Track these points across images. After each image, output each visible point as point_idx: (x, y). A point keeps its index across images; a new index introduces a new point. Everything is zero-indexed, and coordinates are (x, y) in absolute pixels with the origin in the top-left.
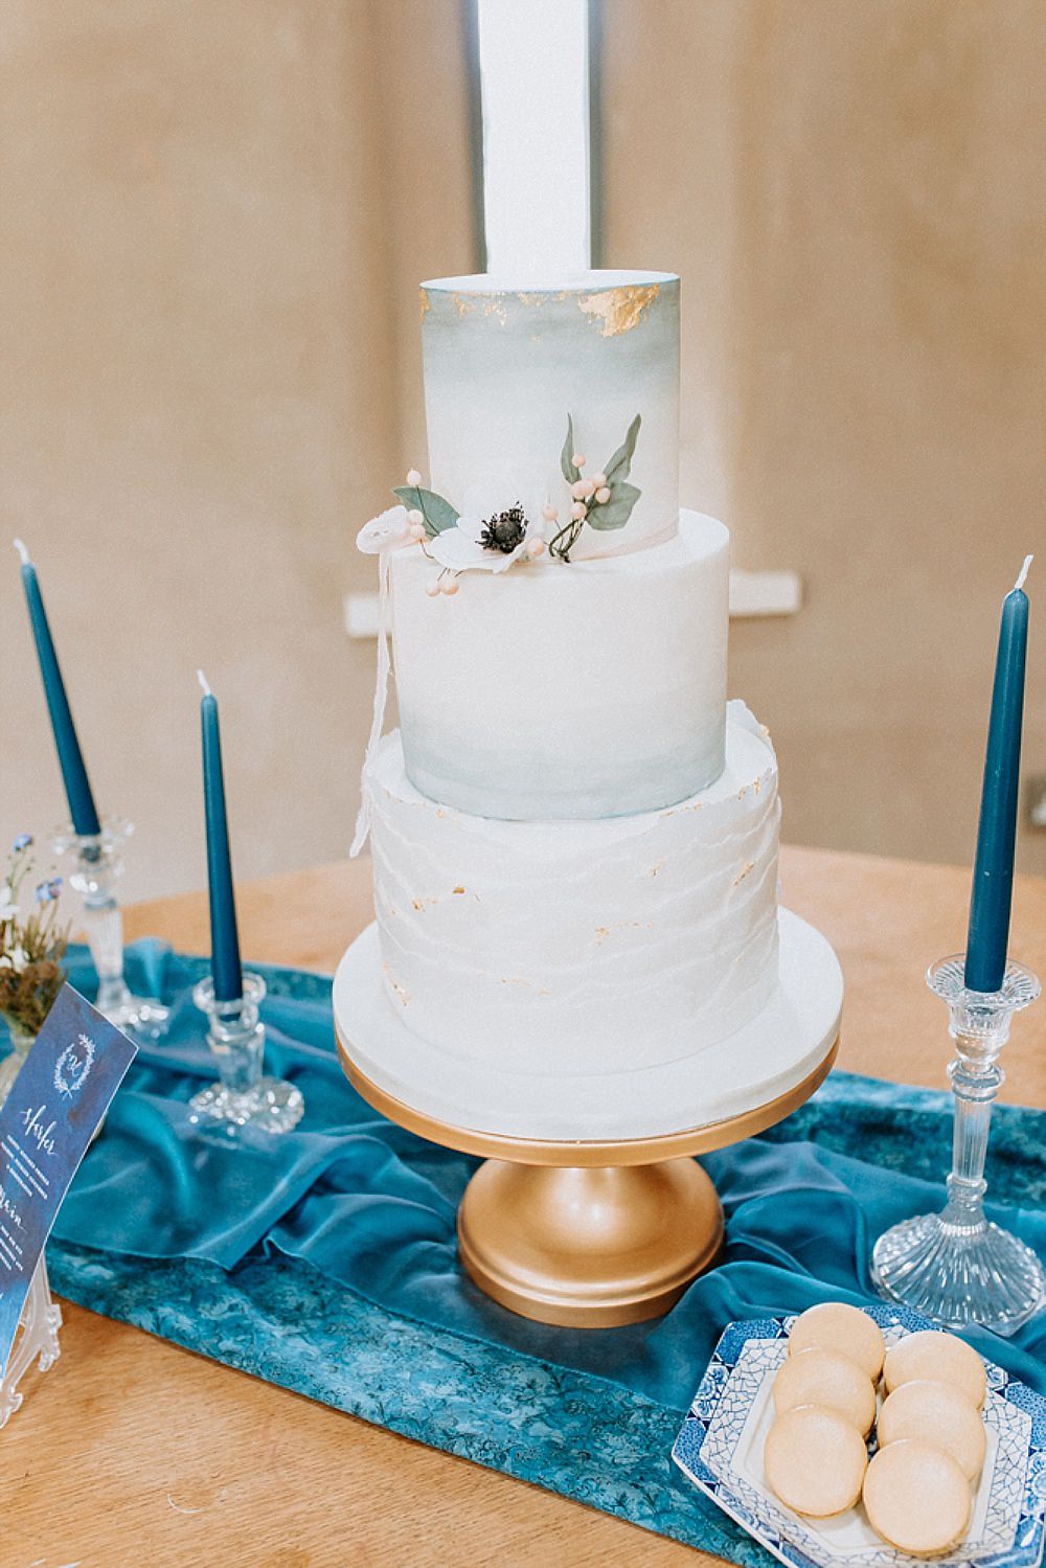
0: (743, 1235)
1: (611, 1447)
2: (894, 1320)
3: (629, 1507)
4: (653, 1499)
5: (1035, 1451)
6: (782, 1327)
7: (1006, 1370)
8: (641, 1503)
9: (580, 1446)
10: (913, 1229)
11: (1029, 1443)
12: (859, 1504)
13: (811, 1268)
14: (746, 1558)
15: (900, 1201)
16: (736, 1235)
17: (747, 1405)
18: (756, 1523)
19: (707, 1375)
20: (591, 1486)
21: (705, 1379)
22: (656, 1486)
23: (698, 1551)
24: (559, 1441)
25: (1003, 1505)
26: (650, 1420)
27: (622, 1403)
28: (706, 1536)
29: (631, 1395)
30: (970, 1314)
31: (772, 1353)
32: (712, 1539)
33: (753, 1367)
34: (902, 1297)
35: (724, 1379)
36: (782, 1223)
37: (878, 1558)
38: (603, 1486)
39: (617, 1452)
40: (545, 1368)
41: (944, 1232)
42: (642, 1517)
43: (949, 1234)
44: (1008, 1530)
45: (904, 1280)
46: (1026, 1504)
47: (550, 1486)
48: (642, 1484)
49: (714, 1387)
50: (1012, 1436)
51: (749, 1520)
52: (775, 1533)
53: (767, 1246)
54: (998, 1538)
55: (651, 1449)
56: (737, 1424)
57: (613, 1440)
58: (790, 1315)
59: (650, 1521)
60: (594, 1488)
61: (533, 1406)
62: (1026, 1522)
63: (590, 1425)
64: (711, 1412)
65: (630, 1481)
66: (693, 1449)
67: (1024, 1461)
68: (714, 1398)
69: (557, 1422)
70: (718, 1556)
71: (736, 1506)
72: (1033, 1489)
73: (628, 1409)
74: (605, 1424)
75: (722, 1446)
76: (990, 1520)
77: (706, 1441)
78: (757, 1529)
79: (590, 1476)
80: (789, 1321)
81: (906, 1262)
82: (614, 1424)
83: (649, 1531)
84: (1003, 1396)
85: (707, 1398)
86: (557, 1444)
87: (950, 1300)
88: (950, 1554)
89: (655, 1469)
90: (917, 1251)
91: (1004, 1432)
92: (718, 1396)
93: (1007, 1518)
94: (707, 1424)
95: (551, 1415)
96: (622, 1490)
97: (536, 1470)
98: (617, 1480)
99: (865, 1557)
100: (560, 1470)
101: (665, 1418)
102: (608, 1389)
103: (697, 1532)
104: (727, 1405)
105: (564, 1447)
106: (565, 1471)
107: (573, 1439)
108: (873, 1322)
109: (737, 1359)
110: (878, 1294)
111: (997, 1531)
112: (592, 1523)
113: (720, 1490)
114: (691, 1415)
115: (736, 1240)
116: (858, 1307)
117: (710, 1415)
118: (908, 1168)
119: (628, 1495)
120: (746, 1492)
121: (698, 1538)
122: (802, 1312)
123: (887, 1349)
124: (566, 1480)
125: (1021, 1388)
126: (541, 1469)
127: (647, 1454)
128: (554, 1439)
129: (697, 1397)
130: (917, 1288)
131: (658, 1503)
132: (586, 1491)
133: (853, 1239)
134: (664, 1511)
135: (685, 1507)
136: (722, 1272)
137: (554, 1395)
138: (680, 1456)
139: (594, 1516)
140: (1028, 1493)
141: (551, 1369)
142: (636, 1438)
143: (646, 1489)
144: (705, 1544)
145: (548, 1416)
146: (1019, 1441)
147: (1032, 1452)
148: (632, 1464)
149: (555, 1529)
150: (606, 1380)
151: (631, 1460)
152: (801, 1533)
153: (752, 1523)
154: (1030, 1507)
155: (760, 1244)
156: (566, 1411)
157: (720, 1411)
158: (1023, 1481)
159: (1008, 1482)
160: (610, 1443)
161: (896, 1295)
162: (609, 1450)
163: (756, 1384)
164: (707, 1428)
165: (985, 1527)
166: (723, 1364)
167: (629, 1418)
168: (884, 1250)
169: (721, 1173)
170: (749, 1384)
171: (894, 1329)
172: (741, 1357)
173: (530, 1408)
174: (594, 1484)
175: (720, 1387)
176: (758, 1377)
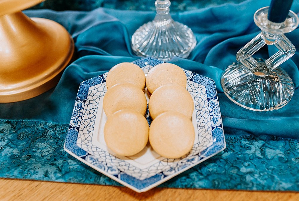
0: (82, 47)
1: (40, 149)
2: (146, 63)
3: (50, 176)
4: (60, 168)
5: (210, 99)
6: (103, 78)
7: (191, 71)
8: (55, 173)
9: (26, 153)
10: (145, 29)
11: (206, 96)
12: (148, 144)
13: (111, 52)
14: (106, 182)
15: (137, 21)
16: (80, 48)
17: (95, 114)
18: (107, 168)
19: (75, 107)
20: (31, 172)
21: (74, 109)
22: (62, 161)
23: (85, 184)
24: (16, 154)
25: (203, 124)
26: (56, 131)
27: (43, 128)
28: (87, 178)
29: (46, 123)
30: (172, 54)
31: (101, 89)
32: (89, 178)
33: (95, 97)
34: (146, 54)
35: (83, 107)
36: (96, 39)
37: (161, 164)
38: (37, 170)
39: (43, 150)
40: (8, 122)
41: (157, 26)
42: (57, 179)
43: (159, 26)
44: (208, 134)
45: (145, 48)
46: (212, 122)
47: (13, 177)
48: (56, 162)
49: (79, 111)
50: (199, 95)
51: (103, 168)
52: (115, 171)
53: (92, 48)
54: (205, 139)
55: (58, 144)
56: (91, 124)
57: (41, 145)
58: (105, 73)
59: (61, 179)
60: (33, 173)
61: (4, 141)
62: (215, 130)
63: (30, 141)
64: (79, 123)
65: (50, 163)
66: (73, 143)
67: (206, 104)
68: (80, 116)
69: (15, 145)
70: (94, 184)
71: (96, 163)
72: (214, 115)
73: (46, 129)
74: (37, 139)
75: (87, 135)
76: (200, 131)
77: (79, 136)
78: (107, 172)
79: (30, 167)
80: (105, 75)
81: (144, 41)
82: (41, 137)
83: (61, 183)
84: (193, 81)
85: (76, 117)
86: (16, 155)
87: (164, 51)
88: (189, 153)
89: (61, 153)
90: (147, 36)
91: (195, 94)
92: (81, 114)
93: (206, 130)
94: (78, 129)
95: (12, 142)
96: (46, 169)
97: (5, 173)
98: (44, 165)
99: (155, 165)
100: (16, 169)
101: (63, 128)
102: (36, 124)
103: (82, 177)
104: (86, 117)
105: (19, 156)
106: (18, 169)
107: (22, 151)
108: (138, 66)
109: (87, 96)
110: (136, 55)
111: (204, 136)
112: (36, 187)
113: (88, 158)
114: (71, 127)
115: (80, 49)
116: (130, 62)
117: (79, 124)
118: (138, 9)
119: (49, 171)
120: (100, 153)
121: (83, 180)
122: (109, 70)
123: (146, 75)
124: (20, 173)
125: (198, 76)
126: (7, 172)
127: (57, 147)
128: (14, 153)
129: (72, 118)
130: (151, 49)
131: (63, 170)
132: (29, 175)
133: (124, 38)
134: (66, 173)
135: (76, 167)
136: (77, 63)
137: (13, 133)
138: (68, 148)
139: (36, 183)
140: (212, 117)
141: (11, 122)
142: (51, 141)
143: (57, 164)
144: (88, 182)
145: (11, 144)
146: (202, 96)
147: (209, 100)
148: (50, 154)
149: (19, 196)
150: (35, 120)
151: (50, 152)
152: (127, 164)
153: (105, 169)
154: (215, 123)
155: (90, 48)
156: (19, 139)
157: (83, 121)
158: (209, 113)
159: (202, 114)
160: (40, 147)
161: (143, 54)
162: (39, 151)
163: (96, 104)
164: (78, 130)
165: (199, 136)
166: (81, 100)
167: (47, 133)
168: (135, 39)
169: (70, 27)
170: (94, 104)
171: (146, 67)
172: (88, 95)
173: (3, 142)
174: (32, 171)
175: (81, 111)
176: (96, 101)
